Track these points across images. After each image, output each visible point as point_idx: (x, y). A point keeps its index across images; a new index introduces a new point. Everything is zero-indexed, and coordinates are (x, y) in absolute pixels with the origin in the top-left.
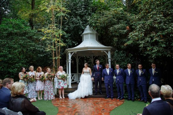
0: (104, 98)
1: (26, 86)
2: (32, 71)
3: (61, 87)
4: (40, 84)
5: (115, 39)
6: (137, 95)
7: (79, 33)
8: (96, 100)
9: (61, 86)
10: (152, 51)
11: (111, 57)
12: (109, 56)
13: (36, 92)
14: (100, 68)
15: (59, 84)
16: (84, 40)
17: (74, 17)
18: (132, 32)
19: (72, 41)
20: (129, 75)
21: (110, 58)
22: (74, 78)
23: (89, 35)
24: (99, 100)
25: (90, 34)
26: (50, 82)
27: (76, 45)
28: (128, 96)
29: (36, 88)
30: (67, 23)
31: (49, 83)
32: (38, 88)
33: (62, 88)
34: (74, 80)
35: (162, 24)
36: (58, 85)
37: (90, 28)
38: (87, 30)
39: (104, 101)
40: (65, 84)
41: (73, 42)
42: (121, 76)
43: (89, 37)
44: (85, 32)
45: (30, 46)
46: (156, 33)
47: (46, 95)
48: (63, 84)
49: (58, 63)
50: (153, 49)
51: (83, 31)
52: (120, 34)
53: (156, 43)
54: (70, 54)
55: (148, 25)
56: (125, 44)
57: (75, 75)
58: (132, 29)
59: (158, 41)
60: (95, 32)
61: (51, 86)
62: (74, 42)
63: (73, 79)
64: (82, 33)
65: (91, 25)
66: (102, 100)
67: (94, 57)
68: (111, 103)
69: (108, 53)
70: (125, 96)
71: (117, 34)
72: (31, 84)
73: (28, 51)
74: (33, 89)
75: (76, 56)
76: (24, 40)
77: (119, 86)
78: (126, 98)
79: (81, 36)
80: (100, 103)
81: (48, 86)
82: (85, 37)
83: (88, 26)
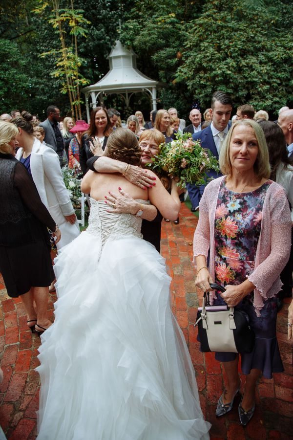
5: (161, 73)
10: (199, 95)
11: (157, 97)
12: (154, 95)
16: (113, 68)
18: (181, 66)
19: (93, 71)
21: (155, 100)
23: (122, 59)
25: (124, 57)
27: (100, 77)
35: (211, 64)
37: (123, 46)
38: (117, 49)
41: (95, 72)
43: (122, 64)
44: (114, 54)
45: (21, 81)
46: (205, 73)
49: (78, 111)
51: (110, 51)
52: (168, 65)
53: (204, 87)
54: (93, 95)
56: (175, 81)
58: (180, 63)
59: (205, 85)
60: (132, 54)
62: (97, 73)
64: (108, 55)
65: (123, 42)
67: (129, 94)
69: (152, 92)
71: (164, 66)
73: (18, 91)
79: (107, 58)
82: (114, 63)
83: (118, 42)
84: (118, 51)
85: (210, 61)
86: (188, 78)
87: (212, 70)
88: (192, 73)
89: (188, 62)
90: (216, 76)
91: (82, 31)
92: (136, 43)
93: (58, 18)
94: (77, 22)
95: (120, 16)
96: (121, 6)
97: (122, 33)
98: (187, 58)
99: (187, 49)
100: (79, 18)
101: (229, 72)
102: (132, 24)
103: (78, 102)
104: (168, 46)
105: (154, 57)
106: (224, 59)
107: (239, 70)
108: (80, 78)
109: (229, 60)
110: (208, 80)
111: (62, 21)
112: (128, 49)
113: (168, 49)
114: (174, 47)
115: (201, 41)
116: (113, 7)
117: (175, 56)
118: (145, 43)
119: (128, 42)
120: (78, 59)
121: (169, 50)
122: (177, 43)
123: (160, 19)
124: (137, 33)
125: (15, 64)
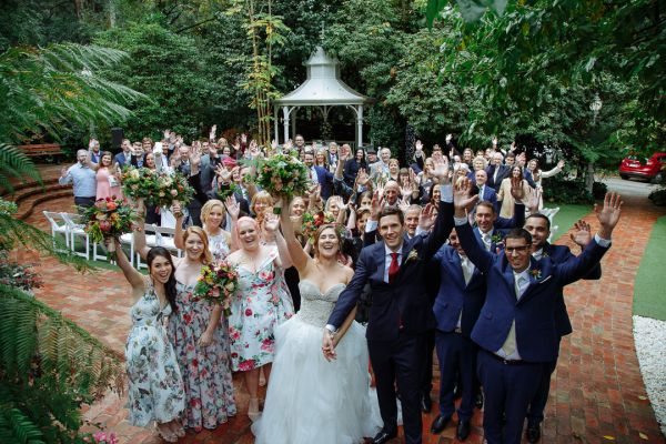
3: (236, 362)
9: (240, 354)
10: (414, 122)
11: (364, 117)
12: (359, 114)
16: (312, 76)
18: (394, 87)
21: (361, 119)
23: (323, 68)
25: (325, 65)
27: (295, 87)
33: (246, 367)
35: (428, 89)
37: (326, 54)
38: (317, 57)
40: (267, 343)
43: (323, 73)
46: (421, 98)
48: (253, 342)
51: (308, 57)
52: (379, 83)
53: (419, 113)
54: (285, 110)
58: (393, 82)
60: (336, 63)
65: (326, 49)
69: (357, 110)
71: (374, 83)
82: (313, 72)
83: (319, 49)
84: (318, 59)
85: (427, 85)
86: (402, 102)
87: (430, 96)
88: (406, 97)
89: (402, 83)
90: (433, 103)
91: (279, 39)
92: (341, 53)
93: (253, 24)
94: (274, 29)
95: (324, 18)
96: (326, 7)
97: (325, 39)
98: (401, 78)
99: (402, 68)
100: (277, 23)
101: (449, 101)
102: (338, 29)
103: (267, 118)
104: (380, 60)
105: (363, 73)
106: (444, 84)
107: (461, 98)
108: (272, 90)
109: (449, 86)
110: (424, 106)
111: (258, 28)
112: (332, 57)
113: (380, 64)
114: (386, 62)
115: (418, 61)
116: (317, 8)
117: (387, 72)
118: (353, 55)
119: (333, 51)
120: (270, 68)
121: (382, 65)
122: (391, 57)
123: (372, 28)
124: (344, 40)
125: (192, 67)
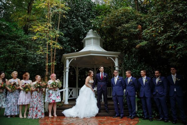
0: (111, 116)
1: (3, 98)
2: (15, 78)
3: (51, 100)
4: (24, 96)
5: (125, 40)
6: (154, 112)
7: (80, 37)
8: (101, 119)
9: (52, 98)
13: (18, 106)
14: (105, 77)
15: (49, 96)
16: (86, 46)
17: (74, 17)
20: (143, 84)
21: (117, 67)
22: (72, 93)
23: (92, 40)
24: (104, 119)
25: (94, 38)
26: (39, 94)
27: (75, 51)
28: (142, 113)
29: (19, 102)
30: (66, 25)
31: (37, 95)
32: (21, 101)
33: (53, 102)
34: (73, 96)
36: (48, 98)
38: (89, 35)
39: (112, 120)
40: (58, 97)
41: (72, 47)
42: (132, 87)
43: (92, 43)
44: (87, 37)
45: (20, 52)
47: (30, 112)
48: (55, 96)
50: (177, 46)
52: (131, 34)
54: (67, 61)
55: (170, 15)
56: (137, 46)
57: (74, 90)
60: (99, 37)
61: (39, 100)
62: (73, 48)
63: (71, 95)
64: (83, 38)
66: (108, 119)
68: (122, 123)
70: (139, 114)
71: (127, 34)
72: (11, 96)
74: (14, 103)
75: (76, 68)
76: (13, 44)
77: (130, 100)
78: (140, 116)
79: (82, 41)
80: (106, 122)
81: (34, 99)
82: (87, 43)
83: (90, 31)
117: (136, 28)
